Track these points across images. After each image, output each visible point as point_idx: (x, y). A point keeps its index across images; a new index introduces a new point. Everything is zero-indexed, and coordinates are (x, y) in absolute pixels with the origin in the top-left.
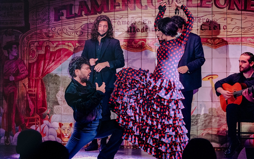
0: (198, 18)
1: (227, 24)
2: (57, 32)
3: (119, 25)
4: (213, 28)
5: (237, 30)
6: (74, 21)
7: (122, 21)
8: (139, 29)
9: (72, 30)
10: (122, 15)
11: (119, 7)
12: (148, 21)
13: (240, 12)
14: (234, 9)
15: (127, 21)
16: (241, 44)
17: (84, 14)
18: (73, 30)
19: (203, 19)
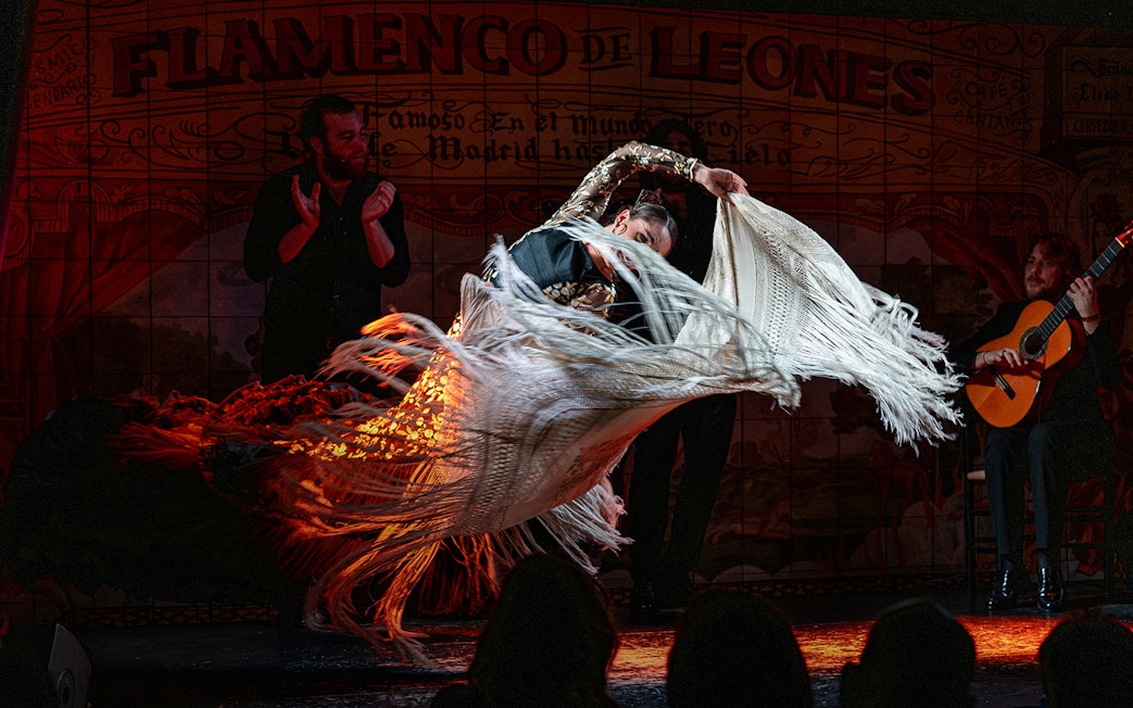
0: (694, 120)
1: (793, 146)
2: (129, 142)
3: (395, 127)
4: (744, 158)
5: (825, 166)
6: (204, 100)
7: (409, 113)
8: (476, 149)
9: (194, 134)
10: (409, 92)
11: (395, 58)
12: (512, 119)
13: (832, 106)
14: (814, 95)
15: (428, 115)
16: (835, 218)
17: (249, 75)
18: (199, 136)
19: (709, 123)
